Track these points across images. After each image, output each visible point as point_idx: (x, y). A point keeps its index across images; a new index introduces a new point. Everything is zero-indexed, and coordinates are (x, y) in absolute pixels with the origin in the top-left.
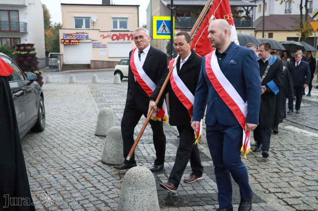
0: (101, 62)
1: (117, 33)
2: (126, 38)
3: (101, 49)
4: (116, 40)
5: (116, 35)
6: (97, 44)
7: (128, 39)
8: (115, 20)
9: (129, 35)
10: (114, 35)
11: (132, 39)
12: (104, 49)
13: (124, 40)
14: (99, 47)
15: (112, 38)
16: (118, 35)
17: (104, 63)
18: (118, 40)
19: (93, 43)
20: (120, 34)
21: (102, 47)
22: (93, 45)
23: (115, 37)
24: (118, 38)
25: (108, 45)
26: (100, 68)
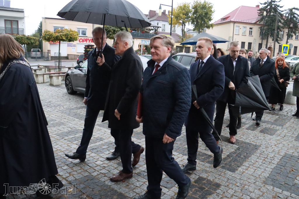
0: (74, 55)
1: (83, 38)
2: (88, 41)
3: (73, 47)
4: (82, 42)
5: (82, 39)
6: (70, 44)
7: (89, 42)
8: (79, 30)
9: (90, 39)
10: (80, 39)
11: (91, 42)
12: (74, 47)
13: (87, 42)
14: (71, 46)
15: (79, 41)
16: (83, 39)
17: (76, 56)
18: (83, 42)
19: (68, 44)
20: (84, 39)
21: (73, 46)
22: (67, 45)
23: (81, 40)
24: (83, 41)
25: (77, 45)
26: (73, 59)
